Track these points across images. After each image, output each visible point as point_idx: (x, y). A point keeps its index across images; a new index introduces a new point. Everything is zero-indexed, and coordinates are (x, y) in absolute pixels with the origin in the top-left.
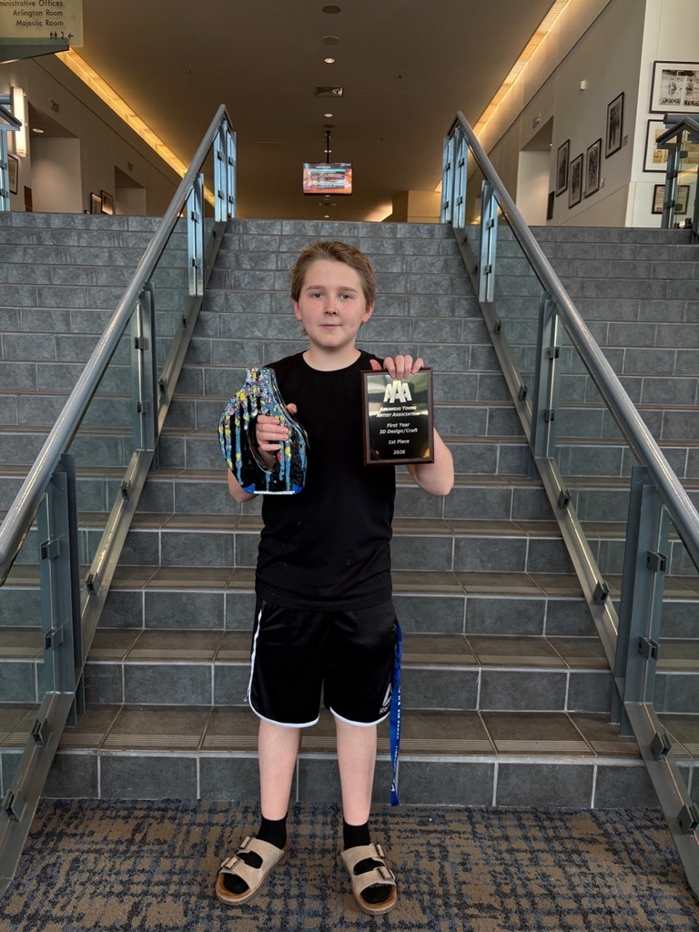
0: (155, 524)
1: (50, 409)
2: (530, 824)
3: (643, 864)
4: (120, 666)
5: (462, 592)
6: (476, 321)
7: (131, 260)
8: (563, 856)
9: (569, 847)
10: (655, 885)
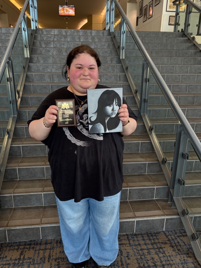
0: (19, 143)
2: (146, 238)
3: (181, 251)
4: (11, 196)
6: (119, 65)
8: (157, 250)
9: (159, 246)
10: (186, 258)
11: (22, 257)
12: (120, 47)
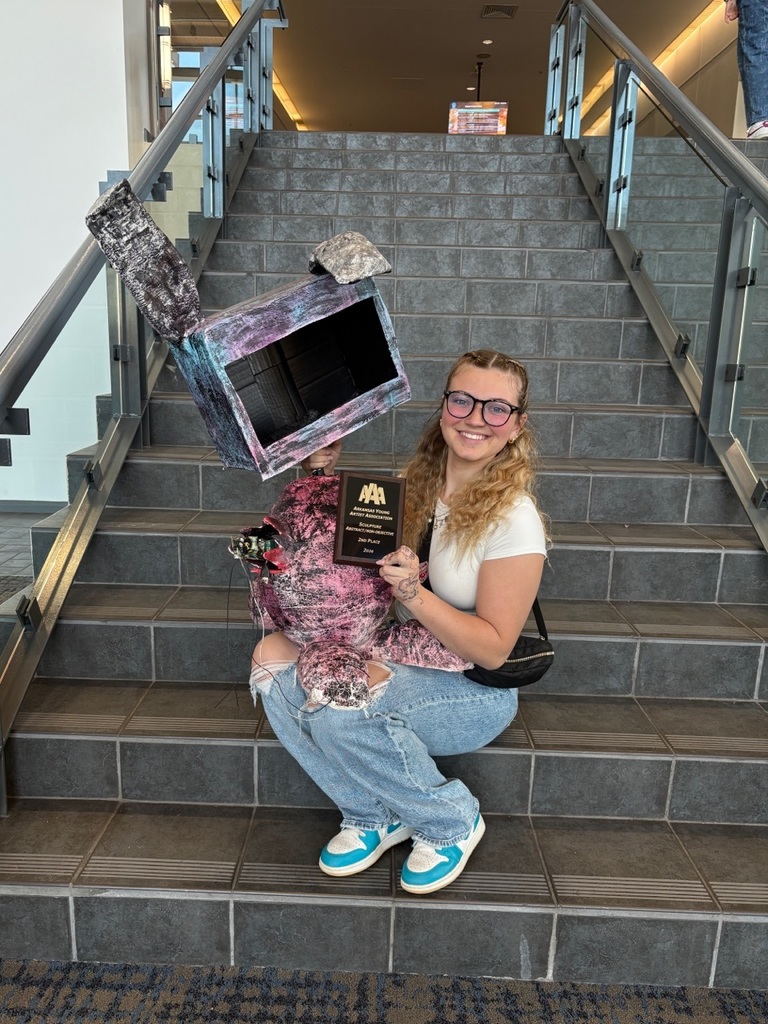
12: (605, 186)
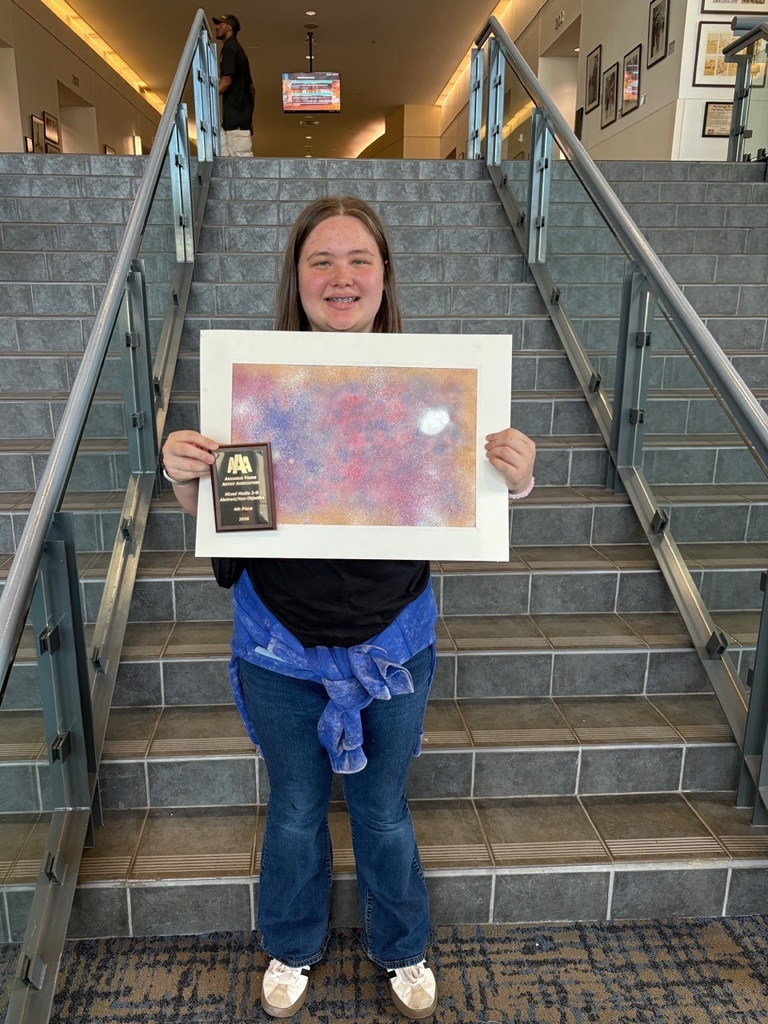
0: (165, 570)
1: (19, 417)
2: (656, 943)
4: (142, 764)
5: (549, 648)
6: (526, 287)
7: (98, 214)
8: (702, 989)
9: (707, 975)
11: (187, 993)
12: (526, 220)
